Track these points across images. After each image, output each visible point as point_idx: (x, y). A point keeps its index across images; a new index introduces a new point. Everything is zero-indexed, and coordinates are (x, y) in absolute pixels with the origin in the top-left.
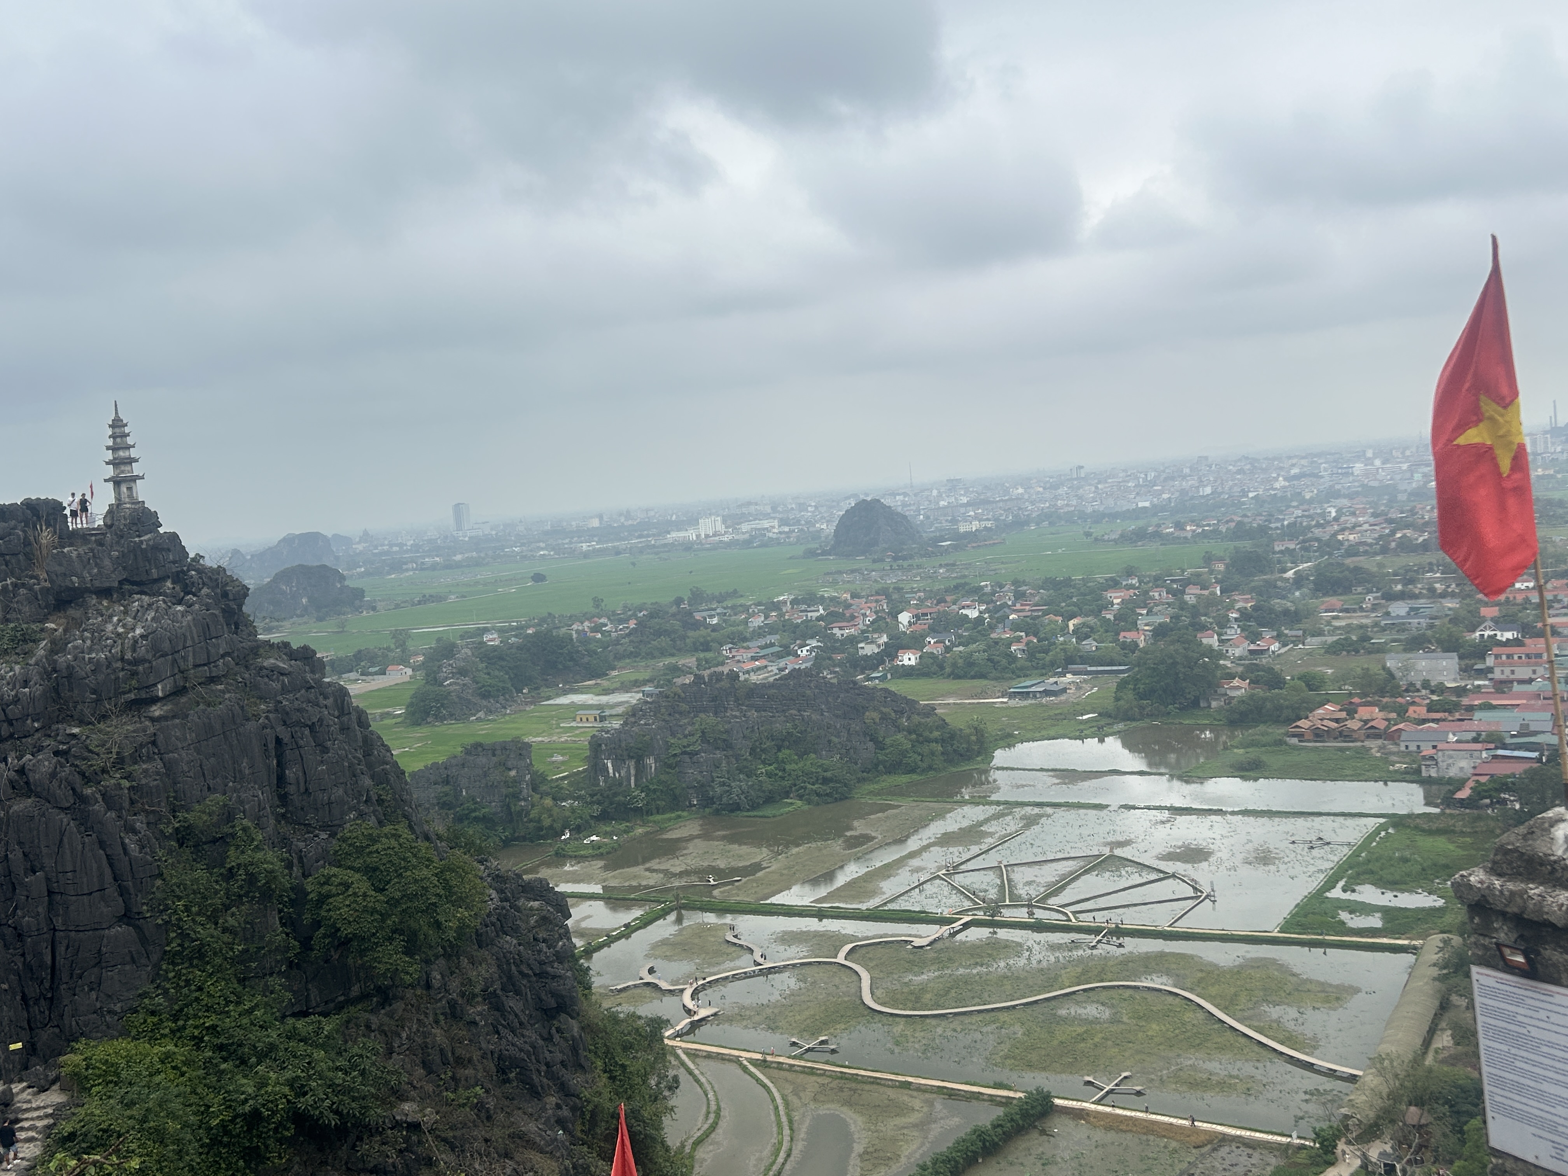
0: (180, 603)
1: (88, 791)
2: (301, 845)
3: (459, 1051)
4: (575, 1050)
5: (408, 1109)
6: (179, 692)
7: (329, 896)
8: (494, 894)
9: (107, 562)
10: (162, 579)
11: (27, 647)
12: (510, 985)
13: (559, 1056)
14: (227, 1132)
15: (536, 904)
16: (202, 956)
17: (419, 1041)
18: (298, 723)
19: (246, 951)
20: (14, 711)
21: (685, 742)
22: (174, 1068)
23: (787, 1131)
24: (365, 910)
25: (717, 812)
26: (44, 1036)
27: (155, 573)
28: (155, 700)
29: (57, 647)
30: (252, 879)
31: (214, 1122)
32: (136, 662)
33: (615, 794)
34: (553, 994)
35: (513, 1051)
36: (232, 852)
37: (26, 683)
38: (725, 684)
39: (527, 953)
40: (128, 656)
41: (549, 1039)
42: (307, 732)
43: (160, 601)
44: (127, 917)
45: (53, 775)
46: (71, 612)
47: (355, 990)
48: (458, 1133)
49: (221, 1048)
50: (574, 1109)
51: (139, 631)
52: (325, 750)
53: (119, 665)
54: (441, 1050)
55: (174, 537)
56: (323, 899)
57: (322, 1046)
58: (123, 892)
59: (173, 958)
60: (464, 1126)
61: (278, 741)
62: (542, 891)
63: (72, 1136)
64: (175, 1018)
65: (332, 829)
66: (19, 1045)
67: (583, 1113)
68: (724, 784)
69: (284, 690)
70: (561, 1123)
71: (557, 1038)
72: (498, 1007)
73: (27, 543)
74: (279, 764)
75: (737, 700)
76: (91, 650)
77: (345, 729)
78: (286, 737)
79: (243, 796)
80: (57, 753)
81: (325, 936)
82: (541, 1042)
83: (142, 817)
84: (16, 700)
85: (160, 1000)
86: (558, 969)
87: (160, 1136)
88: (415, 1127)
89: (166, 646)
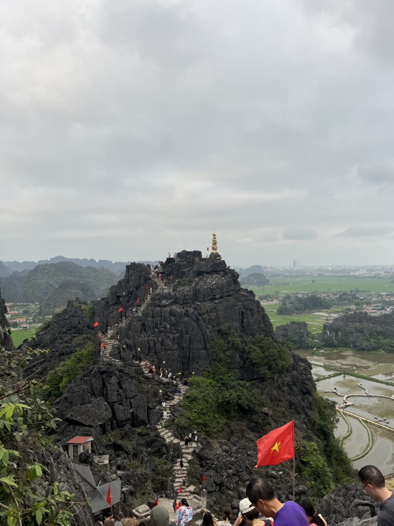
0: (224, 277)
1: (200, 318)
2: (246, 338)
3: (280, 398)
4: (310, 404)
5: (265, 409)
6: (222, 297)
7: (251, 352)
8: (292, 360)
9: (209, 266)
10: (221, 271)
11: (191, 283)
12: (294, 384)
13: (306, 405)
14: (222, 404)
15: (303, 364)
16: (221, 361)
17: (270, 393)
18: (247, 309)
19: (230, 362)
20: (187, 297)
21: (350, 329)
22: (212, 386)
23: (371, 442)
24: (259, 357)
25: (358, 350)
26: (186, 372)
27: (219, 269)
28: (216, 299)
29: (197, 284)
30: (233, 344)
31: (220, 401)
32: (213, 289)
33: (329, 340)
34: (306, 389)
35: (294, 401)
36: (230, 338)
37: (190, 292)
38: (363, 315)
39: (300, 377)
40: (211, 288)
41: (303, 400)
42: (249, 311)
43: (219, 276)
44: (205, 348)
45: (193, 313)
46: (200, 277)
47: (255, 377)
48: (278, 419)
49: (223, 384)
50: (309, 420)
51: (214, 282)
52: (253, 316)
53: (209, 290)
54: (275, 397)
55: (224, 261)
56: (249, 352)
57: (246, 389)
58: (205, 342)
59: (214, 360)
60: (279, 417)
61: (243, 312)
62: (305, 361)
63: (188, 397)
64: (213, 374)
65: (253, 335)
66: (180, 373)
67: (311, 422)
68: (360, 342)
69: (245, 300)
70: (305, 423)
71: (306, 400)
72: (291, 389)
73: (193, 260)
74: (242, 318)
75: (366, 320)
76: (204, 285)
77: (258, 312)
78: (244, 312)
79: (234, 324)
80: (194, 308)
81: (249, 362)
82: (301, 400)
83: (211, 326)
84: (187, 295)
85: (210, 369)
86: (307, 382)
87: (207, 401)
88: (267, 414)
89: (219, 286)
